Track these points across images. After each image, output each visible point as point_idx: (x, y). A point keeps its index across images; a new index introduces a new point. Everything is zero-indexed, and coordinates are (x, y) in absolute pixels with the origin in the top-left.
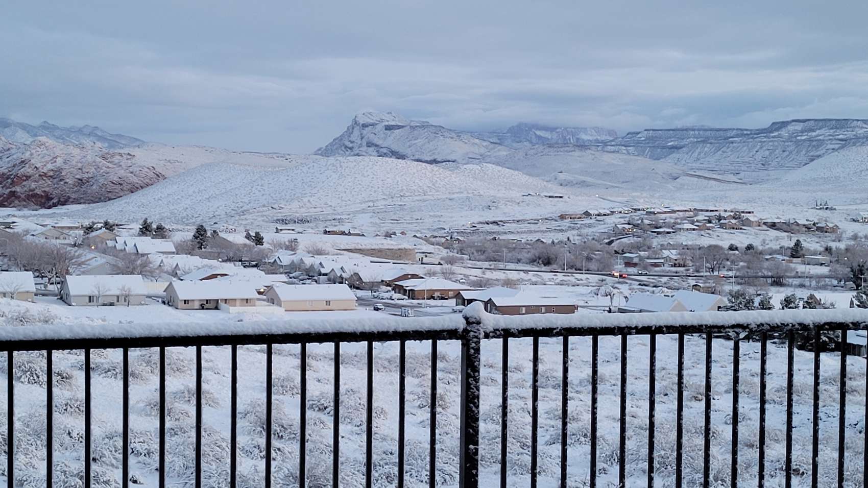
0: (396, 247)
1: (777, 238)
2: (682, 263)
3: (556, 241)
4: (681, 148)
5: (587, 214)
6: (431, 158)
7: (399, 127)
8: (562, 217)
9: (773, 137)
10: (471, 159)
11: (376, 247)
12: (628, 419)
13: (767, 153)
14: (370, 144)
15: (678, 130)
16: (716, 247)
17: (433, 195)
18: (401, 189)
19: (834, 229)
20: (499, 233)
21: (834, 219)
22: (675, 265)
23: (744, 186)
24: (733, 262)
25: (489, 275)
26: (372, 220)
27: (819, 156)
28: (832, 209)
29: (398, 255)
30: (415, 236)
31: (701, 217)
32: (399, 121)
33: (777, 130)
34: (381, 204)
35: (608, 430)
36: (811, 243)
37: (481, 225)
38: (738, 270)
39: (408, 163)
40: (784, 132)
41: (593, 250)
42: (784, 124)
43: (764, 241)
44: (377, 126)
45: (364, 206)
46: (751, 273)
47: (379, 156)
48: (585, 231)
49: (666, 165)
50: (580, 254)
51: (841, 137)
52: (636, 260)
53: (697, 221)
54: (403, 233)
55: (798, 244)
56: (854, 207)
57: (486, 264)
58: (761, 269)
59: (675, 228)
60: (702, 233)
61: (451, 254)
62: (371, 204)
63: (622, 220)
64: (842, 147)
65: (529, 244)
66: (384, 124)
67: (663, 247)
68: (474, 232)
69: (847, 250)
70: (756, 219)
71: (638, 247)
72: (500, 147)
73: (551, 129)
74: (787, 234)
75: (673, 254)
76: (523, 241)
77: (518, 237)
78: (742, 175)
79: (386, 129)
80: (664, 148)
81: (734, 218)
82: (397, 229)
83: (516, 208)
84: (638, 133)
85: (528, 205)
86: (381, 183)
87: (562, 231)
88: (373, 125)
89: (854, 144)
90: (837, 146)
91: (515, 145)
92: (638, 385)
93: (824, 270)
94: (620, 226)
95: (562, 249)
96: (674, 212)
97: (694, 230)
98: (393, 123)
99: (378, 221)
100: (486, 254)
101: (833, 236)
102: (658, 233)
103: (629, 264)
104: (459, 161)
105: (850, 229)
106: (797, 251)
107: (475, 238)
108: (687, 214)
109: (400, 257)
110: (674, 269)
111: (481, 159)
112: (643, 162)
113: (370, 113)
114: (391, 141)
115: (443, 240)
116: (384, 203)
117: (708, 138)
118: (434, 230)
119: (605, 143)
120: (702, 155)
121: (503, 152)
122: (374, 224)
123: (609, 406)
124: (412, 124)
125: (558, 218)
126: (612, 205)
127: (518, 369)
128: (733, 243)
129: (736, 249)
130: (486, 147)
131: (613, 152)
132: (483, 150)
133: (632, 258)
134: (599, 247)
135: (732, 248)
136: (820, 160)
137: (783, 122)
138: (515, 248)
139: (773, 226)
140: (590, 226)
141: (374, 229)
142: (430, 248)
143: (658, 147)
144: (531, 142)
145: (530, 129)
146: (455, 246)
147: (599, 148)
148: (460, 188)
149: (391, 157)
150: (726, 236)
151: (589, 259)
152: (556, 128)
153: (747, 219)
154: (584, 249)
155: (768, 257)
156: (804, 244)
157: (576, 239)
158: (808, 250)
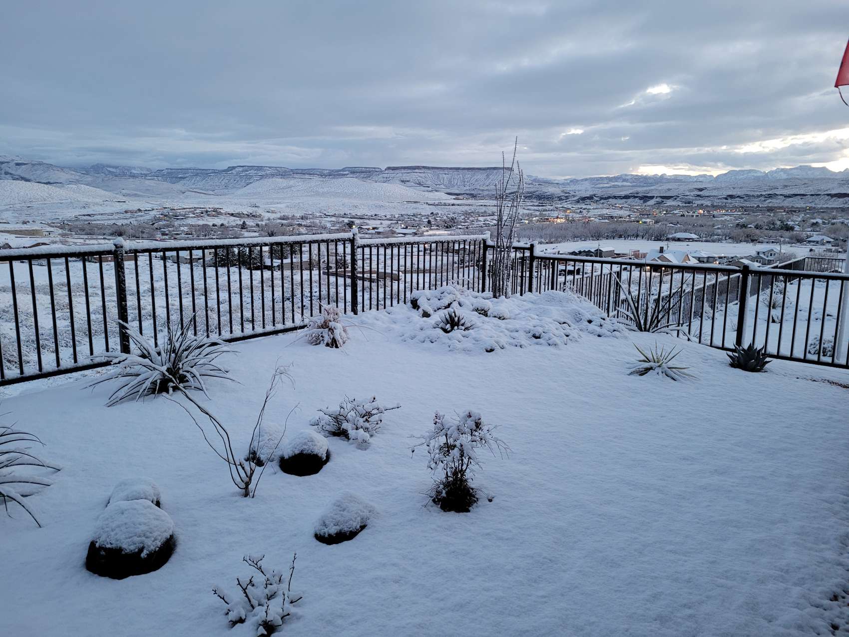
0: (30, 229)
1: (234, 221)
2: (190, 233)
3: (124, 224)
4: (185, 178)
5: (140, 210)
6: (47, 181)
7: (25, 164)
8: (126, 212)
9: (230, 174)
10: (71, 182)
11: (18, 229)
12: (170, 307)
13: (227, 181)
14: (6, 173)
15: (183, 169)
16: (206, 225)
17: (50, 201)
18: (29, 197)
19: (260, 216)
20: (91, 220)
21: (259, 211)
22: (187, 234)
23: (217, 197)
24: (215, 232)
25: (88, 242)
26: (13, 215)
27: (250, 183)
28: (258, 207)
29: (32, 233)
30: (41, 223)
31: (198, 211)
32: (24, 161)
33: (231, 170)
34: (18, 206)
35: (161, 312)
36: (250, 222)
37: (80, 217)
38: (217, 235)
39: (33, 183)
40: (234, 171)
41: (144, 228)
42: (234, 168)
43: (229, 222)
44: (10, 163)
45: (7, 207)
46: (224, 236)
47: (13, 180)
48: (139, 219)
49: (179, 186)
50: (137, 230)
51: (259, 174)
52: (167, 232)
53: (196, 213)
54: (33, 221)
55: (244, 223)
56: (267, 206)
57: (86, 237)
58: (228, 235)
59: (185, 217)
60: (199, 218)
61: (64, 232)
62: (12, 206)
63: (158, 213)
64: (261, 179)
65: (110, 226)
66: (14, 162)
67: (180, 226)
68: (76, 220)
69: (266, 225)
70: (224, 212)
71: (168, 226)
72: (87, 176)
73: (116, 167)
74: (238, 218)
75: (186, 229)
76: (106, 224)
77: (102, 222)
78: (216, 191)
79: (16, 165)
80: (176, 178)
81: (214, 211)
82: (30, 220)
83: (100, 207)
84: (163, 171)
85: (106, 206)
86: (16, 194)
87: (126, 219)
88: (8, 162)
89: (266, 178)
90: (258, 179)
91: (96, 175)
92: (173, 291)
93: (257, 234)
94: (157, 216)
95: (128, 228)
96: (184, 209)
97: (195, 217)
98: (20, 162)
99: (17, 215)
100: (85, 231)
101: (260, 219)
102: (177, 219)
103: (164, 234)
104: (64, 183)
105: (267, 215)
106: (244, 226)
107: (77, 223)
108: (191, 210)
109: (33, 234)
110: (187, 236)
111: (77, 182)
112: (166, 185)
113: (4, 156)
114: (20, 171)
115: (59, 225)
116: (19, 205)
117: (198, 173)
118: (53, 220)
119: (146, 175)
120: (196, 182)
121: (89, 179)
122: (15, 217)
123: (160, 302)
124: (33, 163)
125: (124, 213)
126: (153, 206)
127: (110, 288)
128: (214, 223)
129: (216, 226)
130: (80, 176)
131: (151, 179)
132: (77, 178)
133: (165, 231)
134: (147, 226)
135: (214, 225)
136: (251, 184)
137: (233, 167)
138: (101, 228)
139: (232, 215)
140: (141, 216)
141: (16, 220)
142: (51, 229)
143: (173, 177)
144: (105, 174)
145: (104, 167)
146: (66, 227)
147: (143, 177)
148: (66, 197)
149: (21, 180)
150: (210, 220)
151: (143, 232)
152: (118, 167)
153: (220, 212)
154: (139, 227)
155: (231, 229)
156: (247, 223)
157: (135, 223)
158: (249, 225)
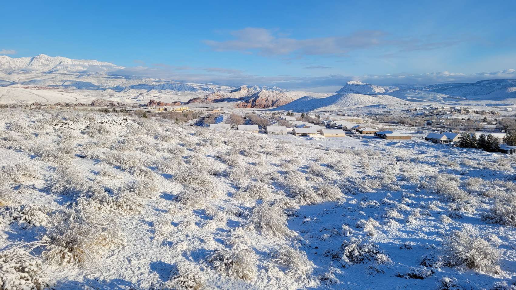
1: (478, 116)
2: (446, 123)
3: (406, 117)
5: (417, 109)
6: (369, 93)
9: (478, 86)
10: (380, 94)
13: (476, 90)
16: (457, 119)
18: (359, 102)
19: (498, 113)
20: (388, 115)
21: (498, 110)
23: (467, 100)
24: (463, 124)
28: (497, 107)
30: (363, 116)
34: (353, 107)
37: (383, 113)
39: (362, 95)
40: (482, 84)
43: (473, 117)
44: (353, 85)
46: (469, 127)
47: (353, 93)
50: (413, 121)
51: (501, 85)
52: (431, 123)
57: (384, 124)
58: (472, 126)
61: (374, 121)
64: (501, 88)
65: (398, 118)
67: (440, 119)
68: (380, 115)
69: (502, 120)
70: (471, 110)
71: (432, 119)
74: (481, 115)
75: (443, 121)
77: (394, 116)
78: (467, 97)
80: (441, 89)
81: (464, 110)
84: (433, 85)
93: (494, 126)
95: (408, 119)
96: (444, 108)
97: (451, 114)
100: (384, 121)
101: (497, 116)
103: (428, 124)
105: (503, 113)
106: (485, 120)
108: (449, 109)
110: (444, 125)
112: (434, 94)
114: (357, 89)
115: (372, 117)
117: (456, 86)
118: (369, 114)
119: (422, 88)
120: (454, 91)
124: (363, 84)
128: (463, 118)
131: (425, 91)
134: (420, 119)
136: (494, 92)
137: (481, 81)
138: (393, 119)
139: (477, 113)
142: (367, 119)
146: (375, 118)
147: (420, 90)
148: (377, 102)
149: (357, 93)
150: (461, 116)
151: (416, 122)
155: (474, 122)
156: (487, 118)
158: (488, 120)
